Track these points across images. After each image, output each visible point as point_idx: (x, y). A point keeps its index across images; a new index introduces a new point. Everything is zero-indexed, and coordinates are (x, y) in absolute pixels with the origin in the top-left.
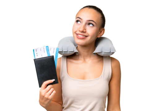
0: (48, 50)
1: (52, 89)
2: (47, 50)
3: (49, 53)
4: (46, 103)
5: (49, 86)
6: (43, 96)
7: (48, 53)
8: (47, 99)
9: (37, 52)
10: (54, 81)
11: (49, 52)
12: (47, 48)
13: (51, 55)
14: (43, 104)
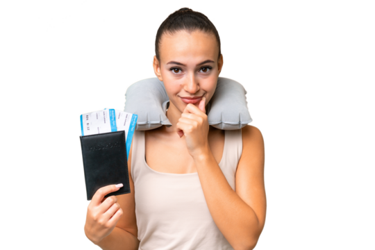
0: (113, 119)
1: (115, 206)
2: (111, 118)
3: (116, 125)
4: (101, 234)
5: (110, 199)
6: (95, 219)
7: (112, 124)
8: (103, 227)
9: (88, 122)
10: (121, 188)
11: (115, 123)
12: (110, 113)
13: (118, 130)
14: (94, 235)
